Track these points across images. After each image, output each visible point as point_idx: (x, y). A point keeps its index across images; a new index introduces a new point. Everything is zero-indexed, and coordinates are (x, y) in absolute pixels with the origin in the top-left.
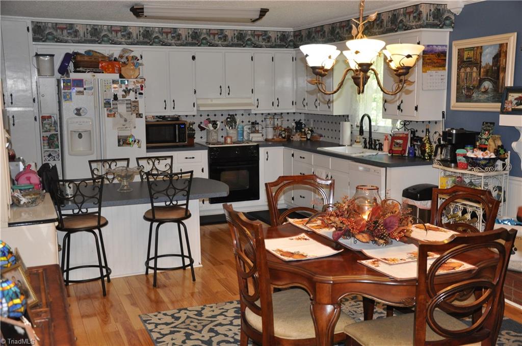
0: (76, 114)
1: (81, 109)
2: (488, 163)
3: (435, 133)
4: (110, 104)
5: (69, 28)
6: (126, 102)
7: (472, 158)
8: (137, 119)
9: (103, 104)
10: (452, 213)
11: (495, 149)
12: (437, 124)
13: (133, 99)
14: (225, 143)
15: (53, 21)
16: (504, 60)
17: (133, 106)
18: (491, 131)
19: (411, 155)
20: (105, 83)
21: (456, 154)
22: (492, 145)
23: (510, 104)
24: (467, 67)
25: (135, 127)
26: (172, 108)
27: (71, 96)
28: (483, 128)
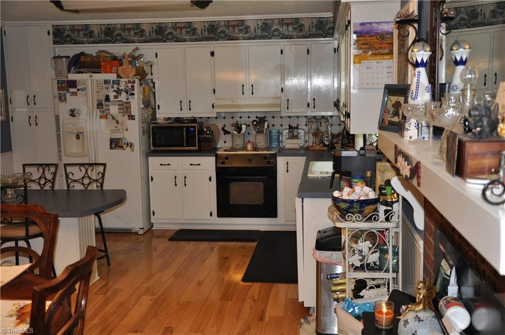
0: (71, 115)
1: (75, 110)
4: (103, 105)
5: (84, 29)
6: (118, 103)
8: (130, 121)
9: (96, 105)
13: (125, 100)
14: (245, 148)
15: (70, 23)
17: (125, 108)
20: (97, 84)
23: (387, 114)
25: (127, 130)
26: (188, 109)
27: (66, 96)
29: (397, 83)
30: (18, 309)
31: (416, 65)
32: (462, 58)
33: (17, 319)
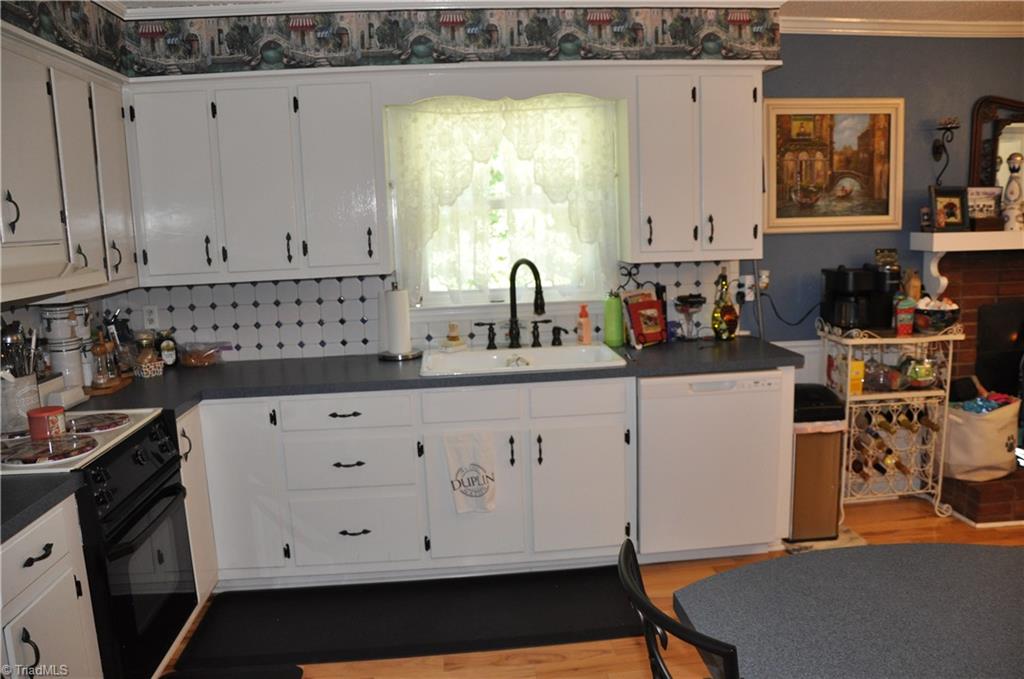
19: (673, 339)
23: (942, 216)
24: (801, 150)
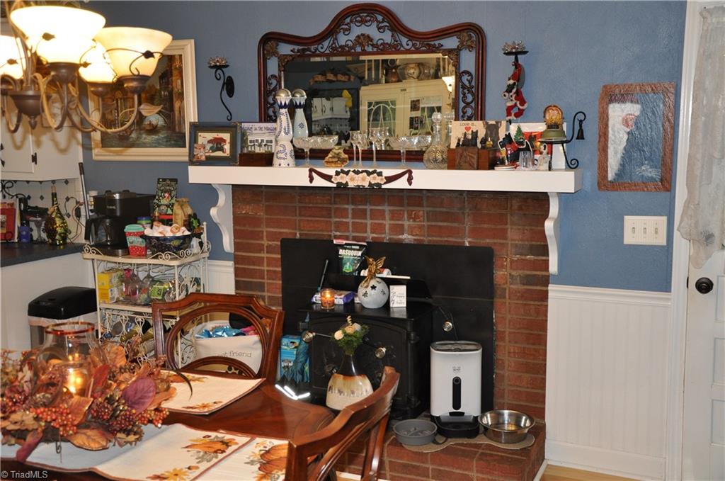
2: (182, 244)
3: (68, 199)
7: (157, 238)
10: (124, 329)
11: (185, 221)
12: (69, 184)
16: (179, 81)
18: (173, 193)
19: (24, 240)
21: (125, 233)
22: (180, 214)
23: (202, 150)
28: (159, 189)
29: (197, 121)
30: (263, 452)
31: (281, 107)
32: (300, 103)
33: (260, 469)
